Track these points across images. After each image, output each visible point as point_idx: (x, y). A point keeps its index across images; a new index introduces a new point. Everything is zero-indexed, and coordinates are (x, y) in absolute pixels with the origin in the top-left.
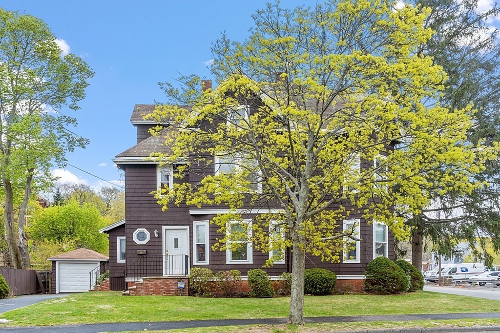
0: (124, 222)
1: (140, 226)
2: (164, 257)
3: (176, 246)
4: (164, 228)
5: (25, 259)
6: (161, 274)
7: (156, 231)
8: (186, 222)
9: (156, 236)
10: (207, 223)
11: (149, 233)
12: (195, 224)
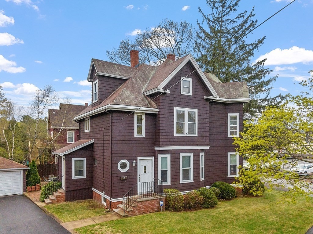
1: (123, 158)
3: (145, 172)
4: (139, 158)
7: (134, 161)
8: (152, 154)
9: (134, 165)
10: (168, 156)
11: (129, 163)
12: (160, 156)
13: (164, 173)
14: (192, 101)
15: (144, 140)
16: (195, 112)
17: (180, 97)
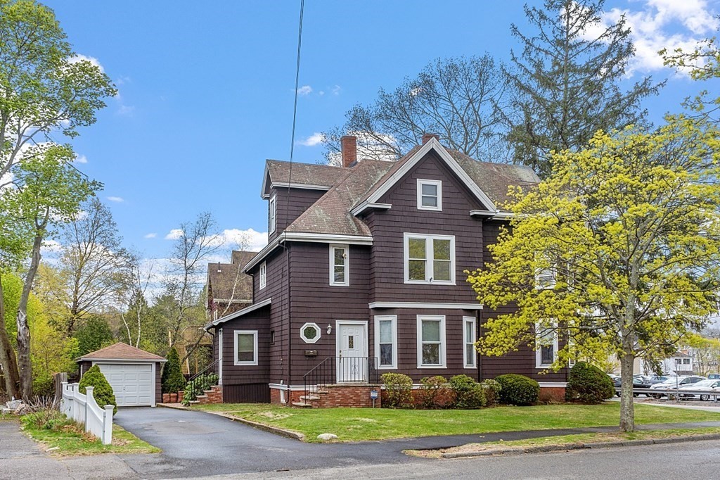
0: (270, 302)
1: (309, 319)
2: (338, 360)
3: (351, 346)
4: (338, 322)
5: (25, 358)
6: (333, 381)
7: (329, 326)
8: (364, 316)
9: (329, 332)
10: (394, 319)
11: (320, 329)
12: (378, 319)
13: (386, 349)
14: (441, 222)
15: (347, 291)
16: (449, 241)
17: (416, 214)
